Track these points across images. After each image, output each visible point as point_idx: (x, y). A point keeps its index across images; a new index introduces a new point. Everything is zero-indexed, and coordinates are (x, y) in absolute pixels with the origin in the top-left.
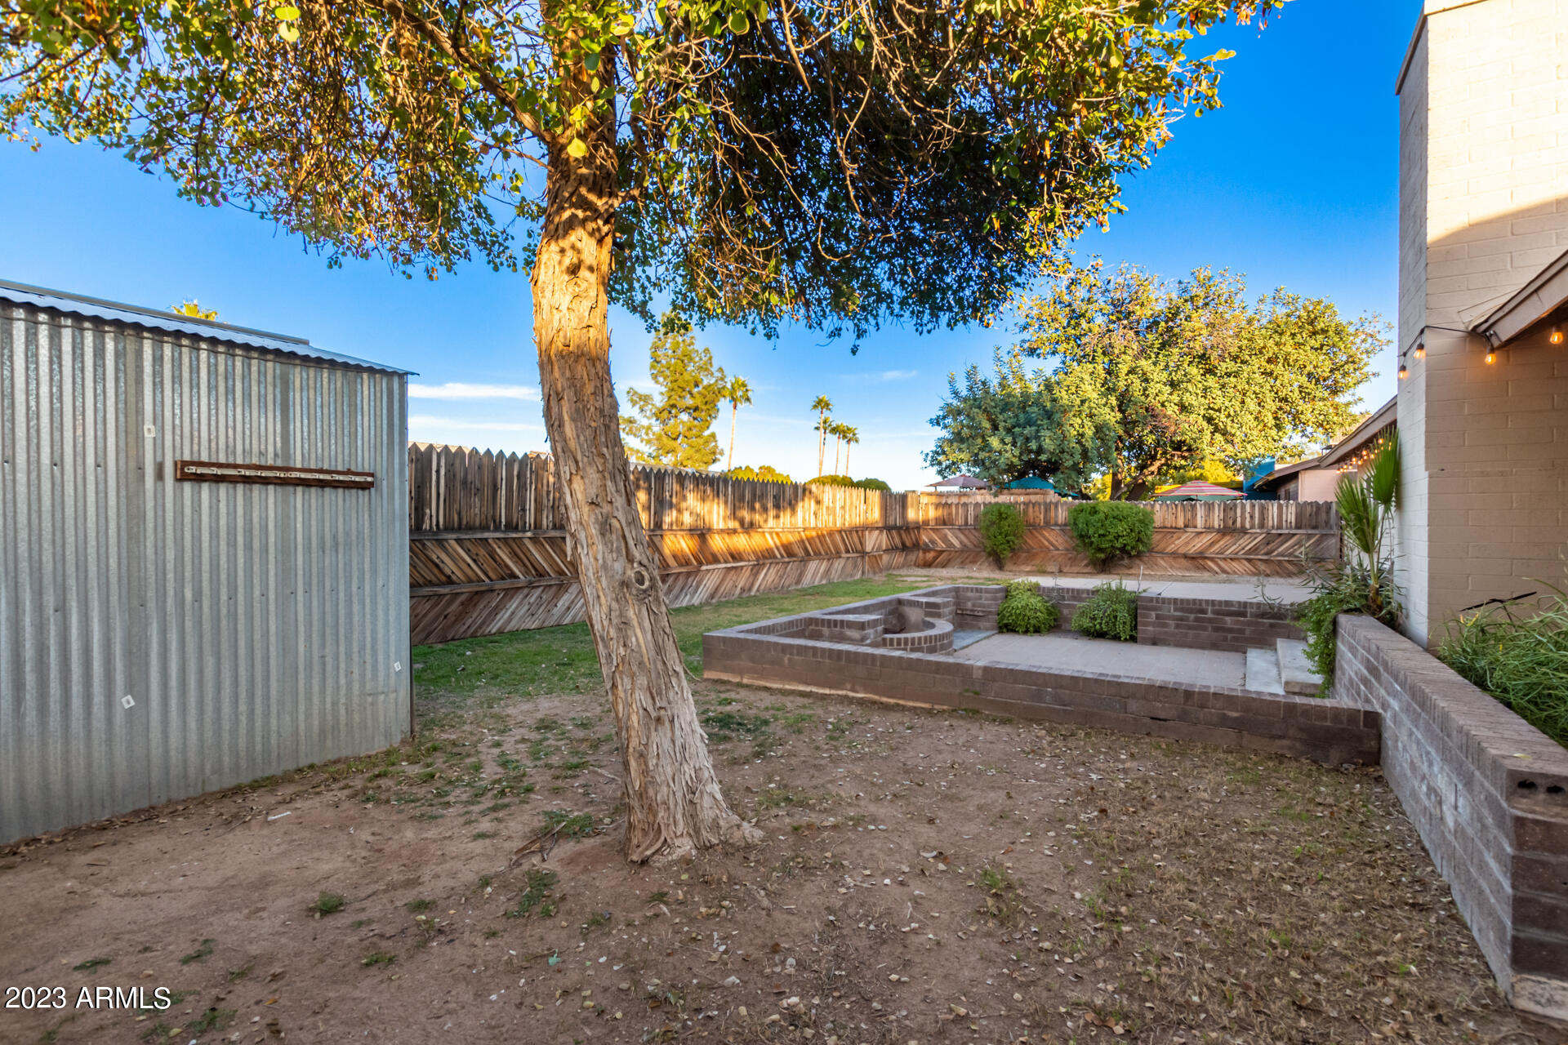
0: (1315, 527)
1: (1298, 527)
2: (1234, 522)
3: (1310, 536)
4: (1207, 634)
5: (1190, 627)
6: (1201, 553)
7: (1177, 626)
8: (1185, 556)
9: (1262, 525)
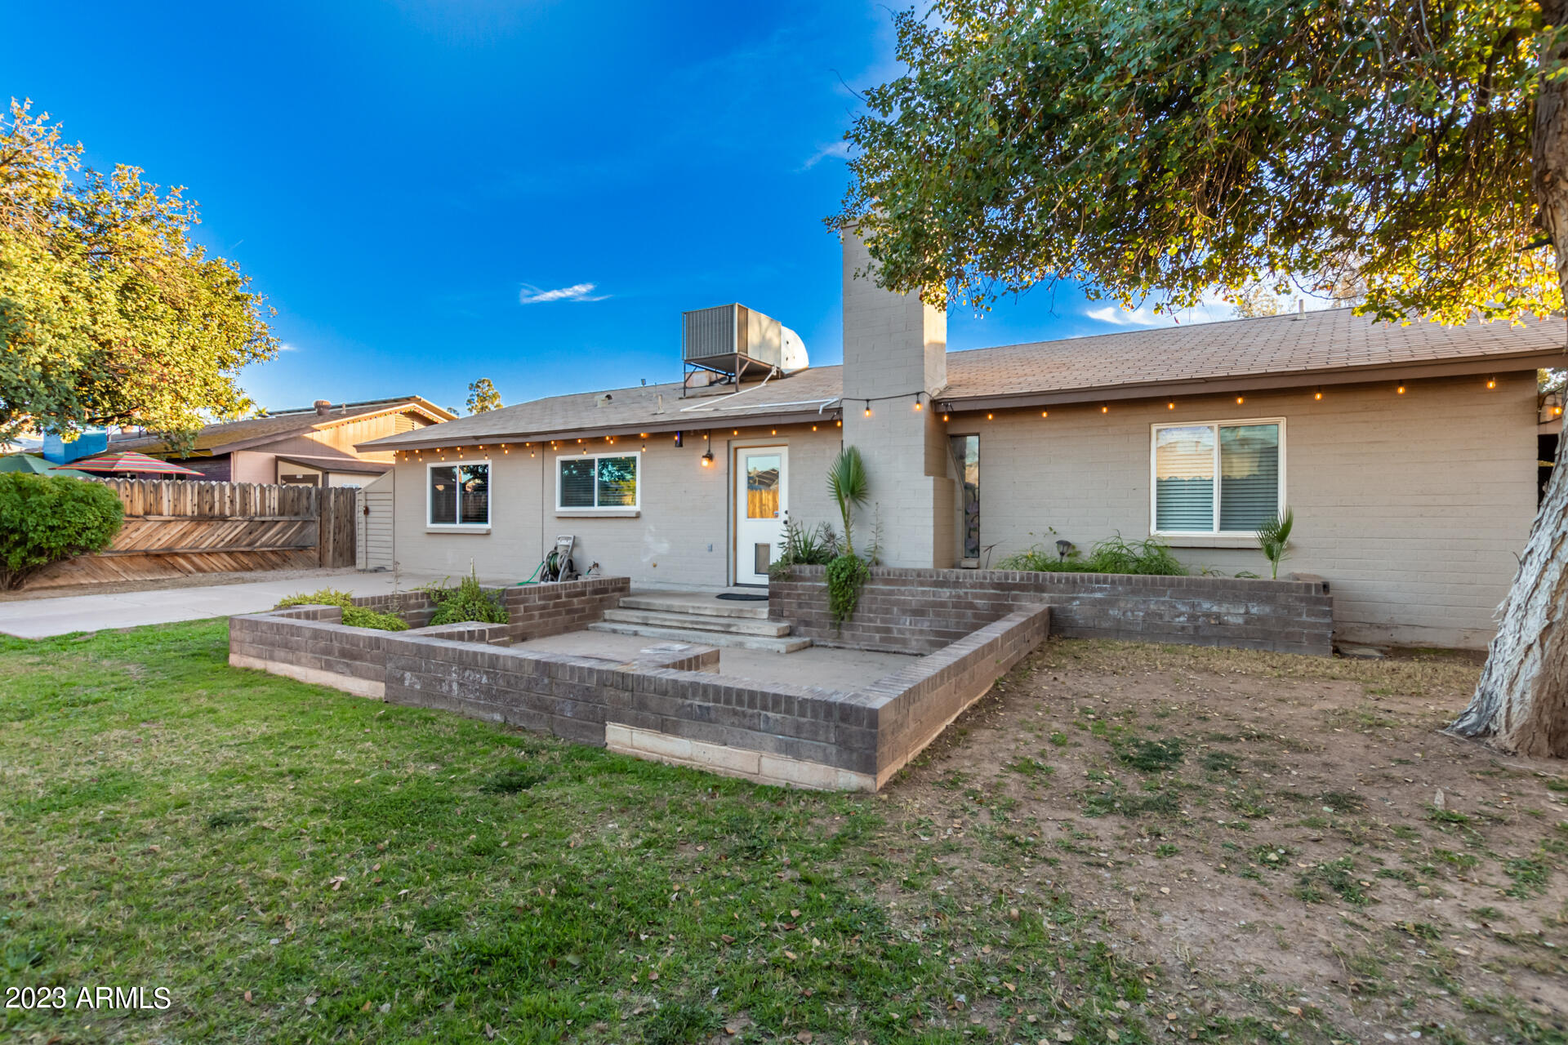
0: (297, 514)
1: (281, 514)
2: (212, 508)
3: (291, 523)
4: (562, 619)
5: (550, 615)
6: (169, 548)
7: (541, 616)
8: (147, 554)
9: (244, 512)
